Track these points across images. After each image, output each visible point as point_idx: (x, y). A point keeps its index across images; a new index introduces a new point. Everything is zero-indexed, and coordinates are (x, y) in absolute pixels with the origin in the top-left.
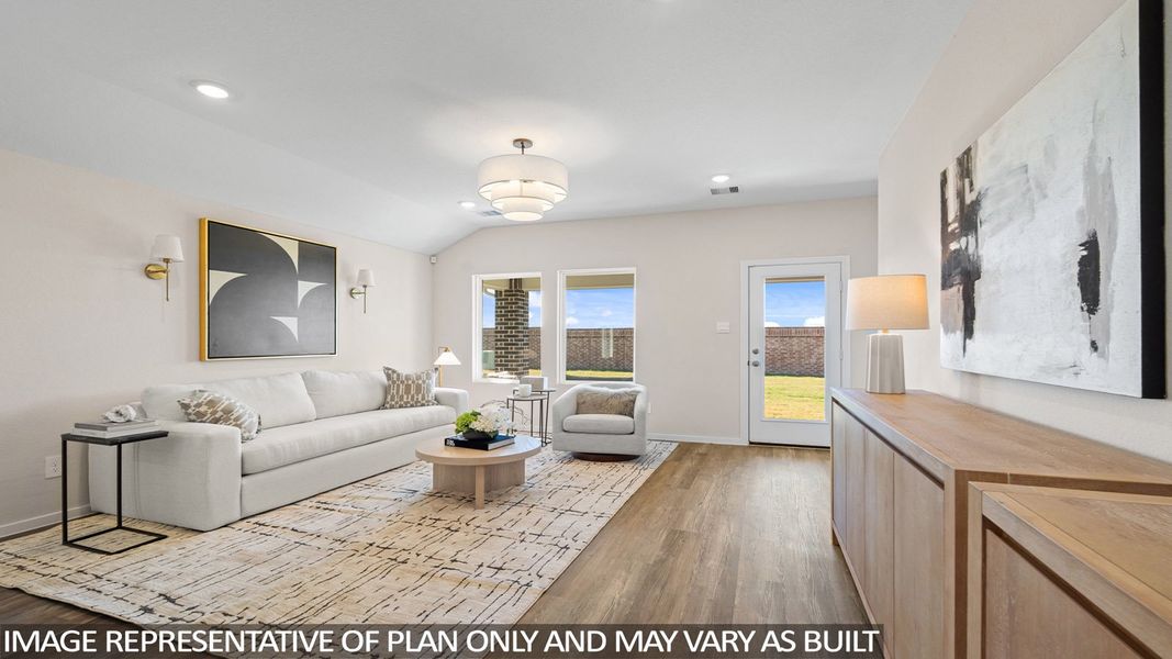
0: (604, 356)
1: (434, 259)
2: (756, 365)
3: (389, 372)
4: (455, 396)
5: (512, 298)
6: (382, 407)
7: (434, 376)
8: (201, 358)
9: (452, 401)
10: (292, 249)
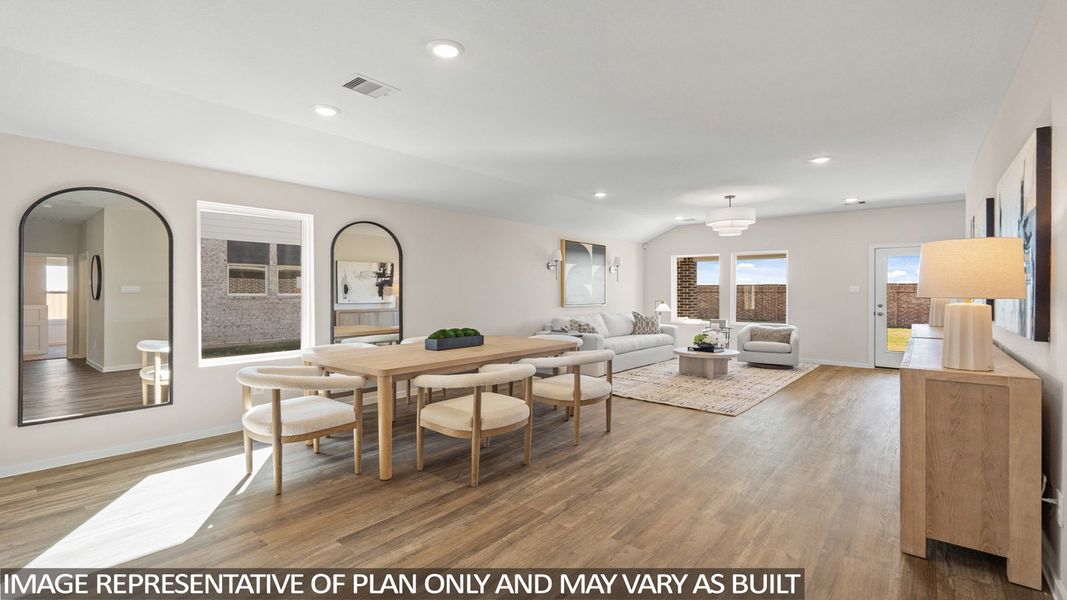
0: (746, 307)
1: (646, 246)
2: (880, 315)
3: (636, 315)
4: (673, 329)
5: (687, 267)
6: (633, 333)
7: (660, 317)
8: (562, 305)
9: (670, 332)
10: (590, 249)
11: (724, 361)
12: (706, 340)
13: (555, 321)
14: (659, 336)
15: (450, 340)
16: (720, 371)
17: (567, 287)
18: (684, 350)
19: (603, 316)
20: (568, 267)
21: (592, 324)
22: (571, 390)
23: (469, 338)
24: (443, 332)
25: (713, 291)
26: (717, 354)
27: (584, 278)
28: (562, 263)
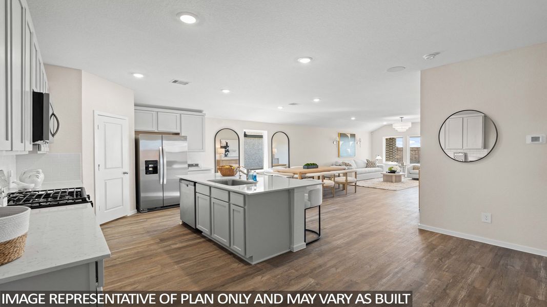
1: (372, 133)
3: (367, 161)
6: (366, 167)
7: (377, 161)
8: (339, 157)
9: (381, 167)
10: (349, 135)
11: (400, 176)
12: (393, 169)
13: (336, 162)
14: (377, 168)
15: (310, 166)
16: (398, 180)
17: (340, 150)
18: (385, 173)
19: (355, 161)
20: (341, 143)
21: (350, 164)
22: (345, 180)
23: (314, 166)
24: (308, 164)
25: (401, 150)
26: (396, 174)
27: (347, 146)
28: (339, 142)
